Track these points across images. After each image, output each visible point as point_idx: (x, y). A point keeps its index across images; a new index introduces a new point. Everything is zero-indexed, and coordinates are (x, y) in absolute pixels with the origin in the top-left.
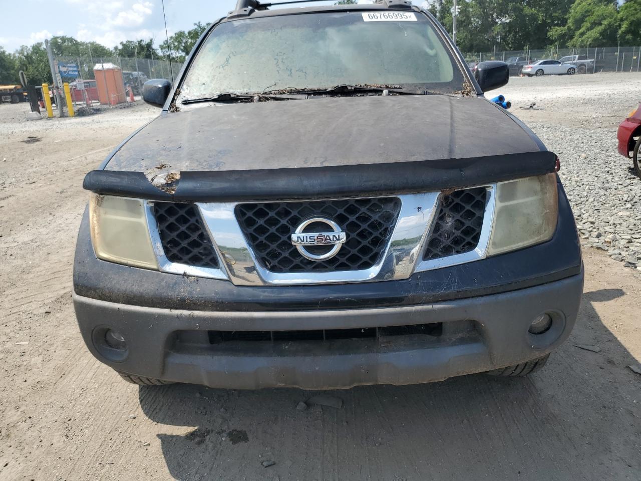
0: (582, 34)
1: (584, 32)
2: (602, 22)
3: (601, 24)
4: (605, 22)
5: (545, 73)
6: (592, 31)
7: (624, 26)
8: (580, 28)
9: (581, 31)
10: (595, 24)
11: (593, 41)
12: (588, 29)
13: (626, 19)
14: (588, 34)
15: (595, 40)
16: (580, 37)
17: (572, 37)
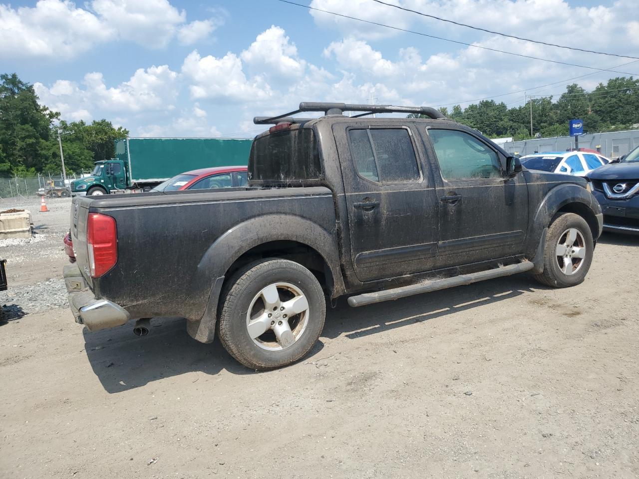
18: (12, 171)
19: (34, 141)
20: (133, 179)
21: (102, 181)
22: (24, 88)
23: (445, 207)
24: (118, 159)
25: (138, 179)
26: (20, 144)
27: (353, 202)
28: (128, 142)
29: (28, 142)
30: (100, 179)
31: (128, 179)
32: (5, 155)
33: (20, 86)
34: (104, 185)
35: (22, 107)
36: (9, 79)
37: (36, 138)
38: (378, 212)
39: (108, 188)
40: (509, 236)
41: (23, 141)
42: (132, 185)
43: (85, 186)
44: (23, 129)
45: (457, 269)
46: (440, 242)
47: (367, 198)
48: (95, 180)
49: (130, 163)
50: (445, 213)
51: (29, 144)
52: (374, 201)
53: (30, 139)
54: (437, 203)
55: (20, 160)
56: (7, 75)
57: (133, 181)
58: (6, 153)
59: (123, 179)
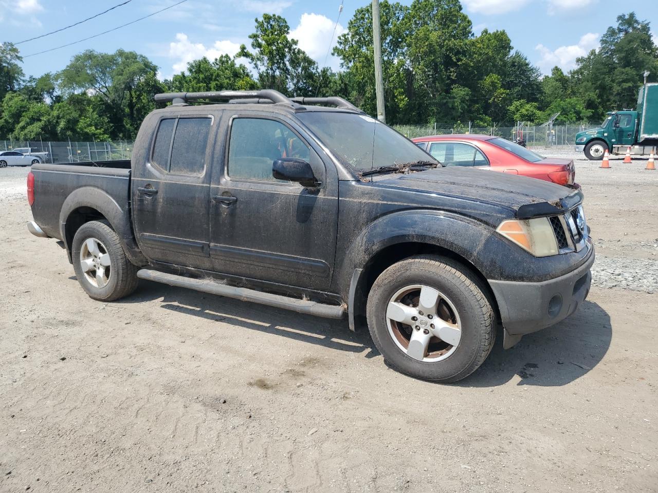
0: (23, 128)
1: (24, 126)
2: (41, 118)
3: (40, 120)
4: (44, 119)
5: (8, 164)
6: (33, 125)
7: (62, 124)
8: (18, 123)
9: (22, 124)
10: (33, 120)
11: (36, 134)
12: (28, 124)
13: (63, 117)
14: (30, 128)
15: (38, 134)
16: (21, 131)
17: (12, 130)
18: (603, 117)
19: (631, 85)
20: (644, 133)
21: (606, 134)
22: (639, 27)
23: (217, 208)
24: (632, 109)
25: (652, 134)
26: (616, 88)
27: (139, 187)
28: (646, 89)
29: (624, 87)
30: (604, 132)
31: (638, 132)
32: (600, 100)
33: (636, 25)
34: (606, 139)
35: (627, 49)
36: (625, 20)
37: (635, 82)
38: (156, 199)
39: (611, 142)
40: (301, 262)
41: (619, 86)
42: (641, 141)
43: (585, 139)
44: (623, 73)
45: (242, 279)
46: (212, 244)
47: (149, 185)
48: (598, 133)
49: (644, 114)
50: (217, 213)
51: (625, 88)
52: (153, 189)
53: (627, 83)
54: (209, 202)
55: (614, 105)
56: (624, 16)
57: (643, 136)
58: (601, 98)
59: (631, 133)
